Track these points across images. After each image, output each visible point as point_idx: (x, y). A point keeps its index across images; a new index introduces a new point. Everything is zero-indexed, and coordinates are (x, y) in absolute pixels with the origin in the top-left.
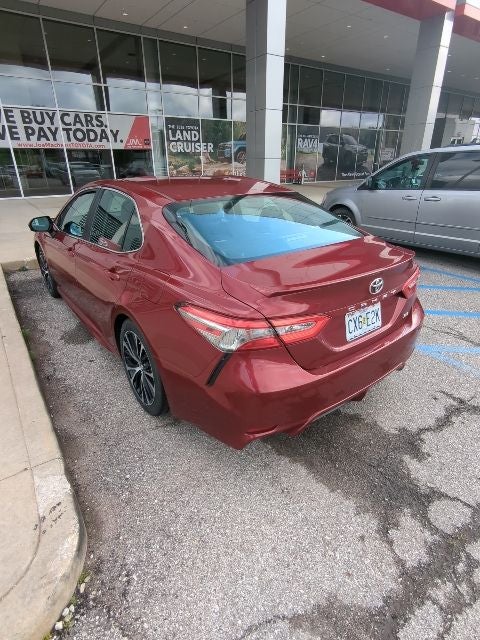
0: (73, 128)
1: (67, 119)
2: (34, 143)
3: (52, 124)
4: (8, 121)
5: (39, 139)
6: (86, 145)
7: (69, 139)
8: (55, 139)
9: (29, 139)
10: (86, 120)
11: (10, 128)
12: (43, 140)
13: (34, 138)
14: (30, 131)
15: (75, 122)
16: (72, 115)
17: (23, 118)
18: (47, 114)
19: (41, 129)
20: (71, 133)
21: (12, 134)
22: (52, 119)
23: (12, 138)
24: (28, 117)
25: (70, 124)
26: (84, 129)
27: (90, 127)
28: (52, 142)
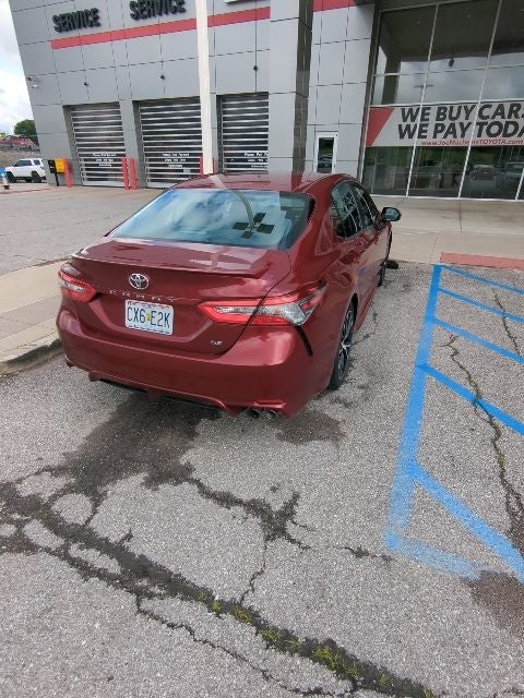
0: (490, 121)
1: (486, 112)
2: (440, 141)
3: (467, 118)
4: (422, 119)
5: (445, 137)
6: (500, 141)
7: (479, 135)
8: (463, 136)
9: (435, 137)
10: (511, 111)
11: (421, 126)
12: (450, 137)
13: (440, 136)
14: (440, 128)
15: (496, 114)
16: (495, 106)
17: (439, 114)
18: (466, 108)
19: (452, 125)
20: (485, 127)
21: (421, 131)
22: (468, 112)
23: (420, 137)
24: (443, 113)
25: (488, 117)
26: (503, 122)
27: (513, 119)
28: (459, 138)
